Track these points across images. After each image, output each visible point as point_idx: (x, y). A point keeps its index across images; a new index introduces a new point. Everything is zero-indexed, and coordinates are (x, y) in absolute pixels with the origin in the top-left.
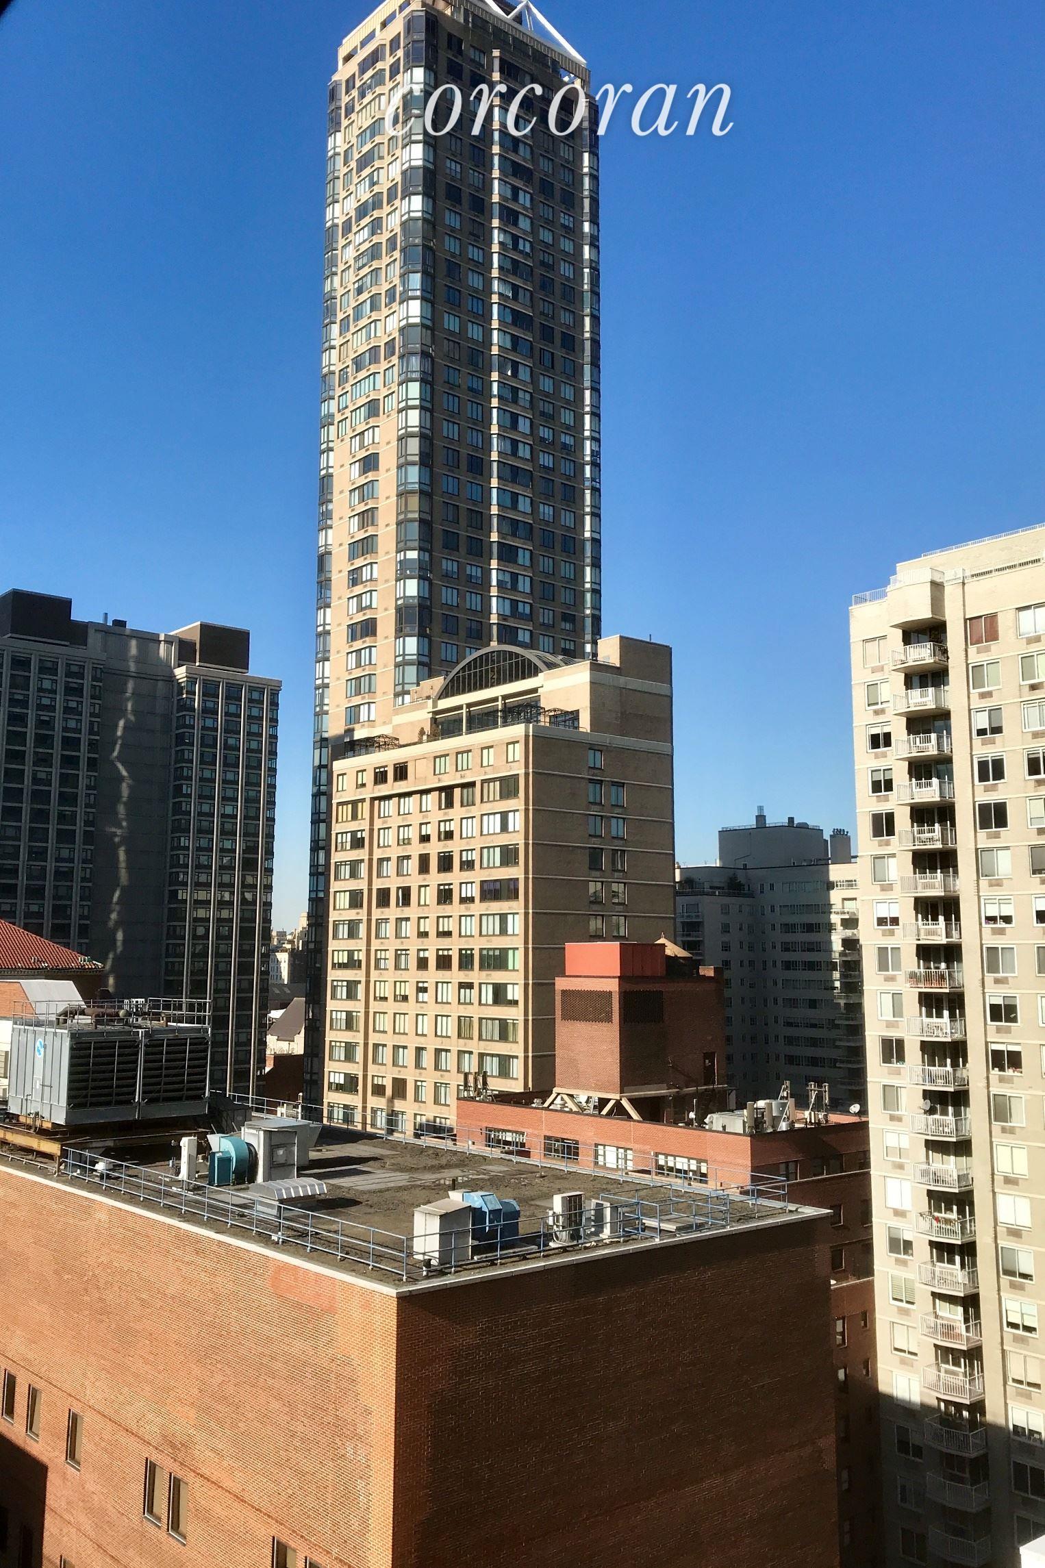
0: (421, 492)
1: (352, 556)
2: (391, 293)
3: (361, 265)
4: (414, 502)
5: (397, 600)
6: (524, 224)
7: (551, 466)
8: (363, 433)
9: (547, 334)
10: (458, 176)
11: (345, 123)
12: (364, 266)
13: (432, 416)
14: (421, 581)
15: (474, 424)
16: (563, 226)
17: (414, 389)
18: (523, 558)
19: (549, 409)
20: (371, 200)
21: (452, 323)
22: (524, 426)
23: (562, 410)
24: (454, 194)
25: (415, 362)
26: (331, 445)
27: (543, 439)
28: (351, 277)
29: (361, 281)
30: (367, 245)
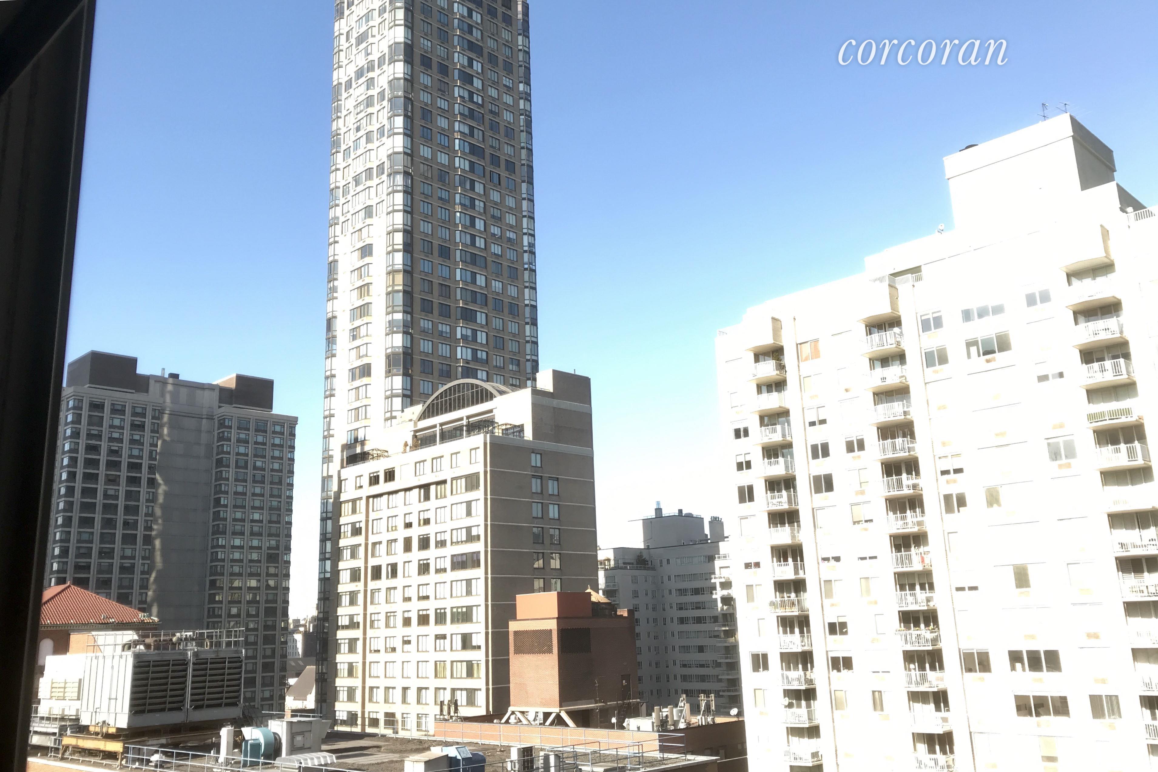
0: (405, 271)
1: (353, 319)
2: (381, 131)
3: (359, 111)
4: (399, 278)
5: (386, 349)
6: (477, 83)
7: (500, 253)
8: (361, 230)
9: (495, 160)
10: (430, 50)
11: (347, 12)
12: (361, 111)
13: (412, 217)
14: (405, 335)
15: (443, 223)
16: (505, 86)
17: (399, 198)
18: (481, 318)
19: (497, 213)
20: (366, 66)
21: (425, 152)
22: (479, 224)
23: (507, 214)
24: (426, 62)
25: (399, 179)
26: (336, 239)
27: (494, 235)
28: (351, 120)
29: (359, 123)
30: (363, 97)
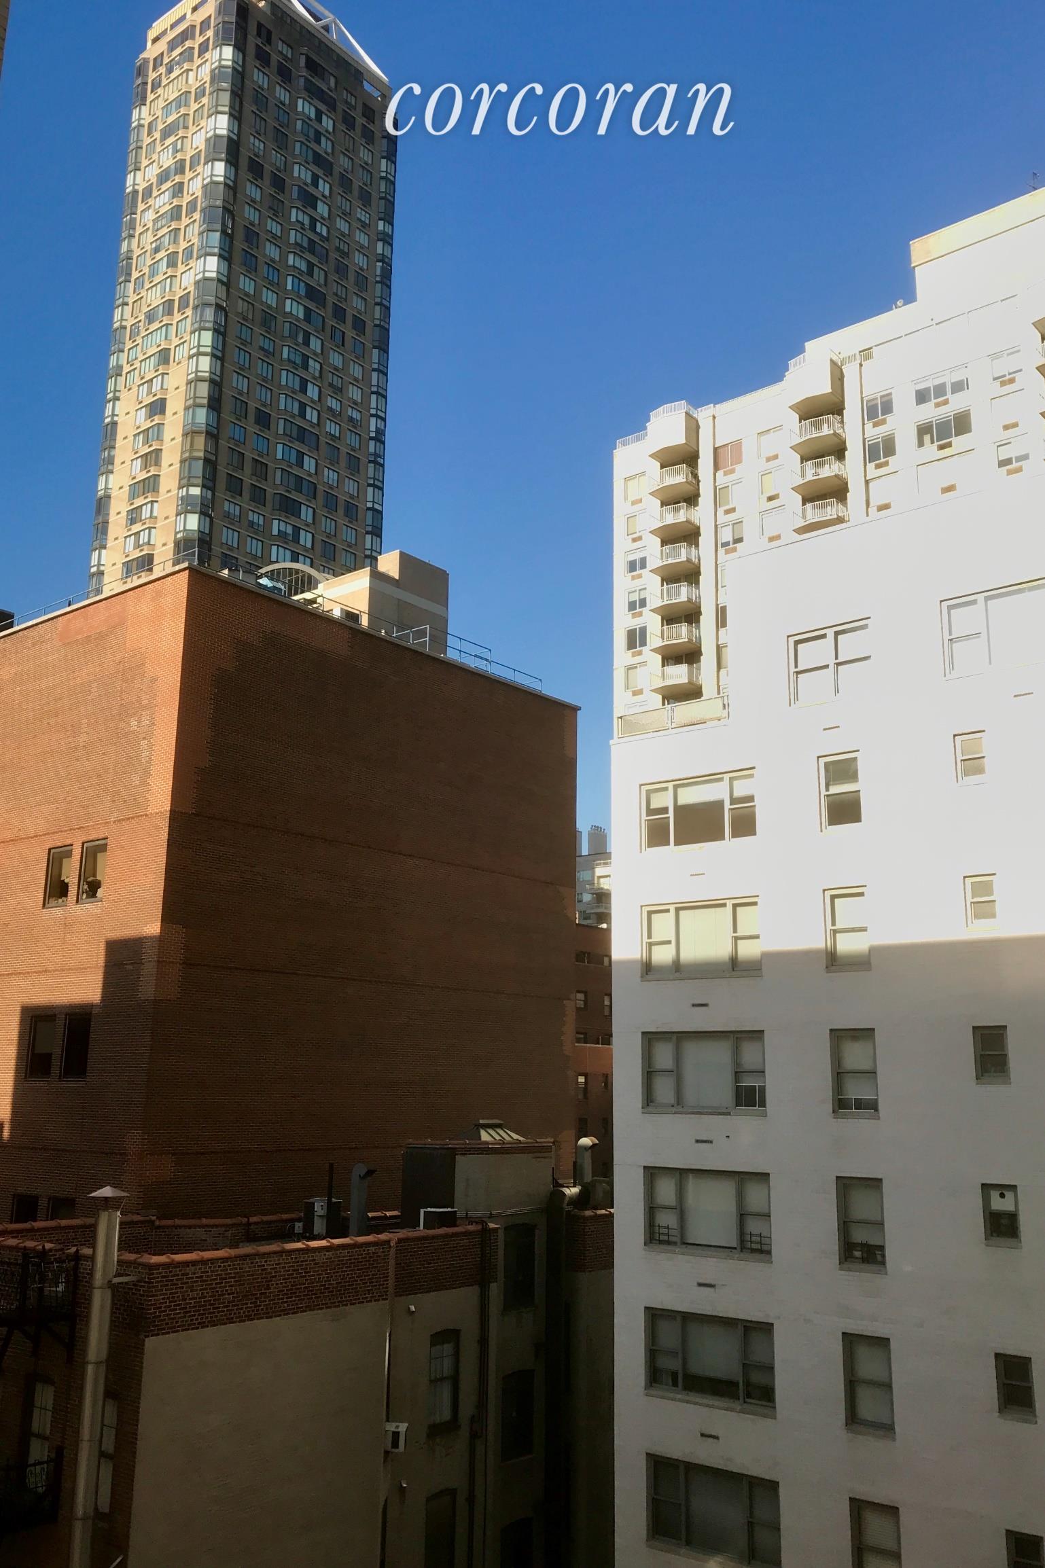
0: (208, 433)
1: (133, 496)
2: (188, 253)
3: (159, 226)
4: (200, 441)
5: (176, 533)
6: (322, 209)
7: (337, 435)
8: (151, 380)
9: (339, 313)
10: (261, 153)
11: (150, 97)
12: (162, 227)
13: (222, 365)
14: (203, 517)
15: (263, 380)
16: (360, 220)
17: (207, 338)
18: (306, 514)
19: (337, 382)
20: (173, 167)
21: (247, 285)
22: (312, 391)
23: (351, 386)
24: (256, 169)
25: (209, 314)
26: (117, 394)
27: (330, 409)
28: (149, 238)
29: (158, 242)
30: (168, 207)
